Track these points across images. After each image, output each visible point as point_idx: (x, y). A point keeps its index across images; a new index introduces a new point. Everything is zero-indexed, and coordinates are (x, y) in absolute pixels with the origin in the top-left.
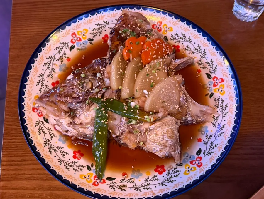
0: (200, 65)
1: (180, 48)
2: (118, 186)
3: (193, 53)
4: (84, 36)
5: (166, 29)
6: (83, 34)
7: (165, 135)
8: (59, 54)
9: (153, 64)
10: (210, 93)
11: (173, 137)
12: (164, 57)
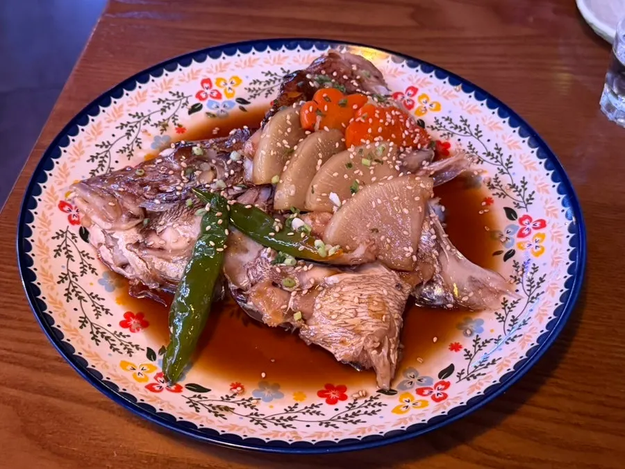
0: (493, 187)
1: (452, 149)
2: (210, 405)
3: (480, 161)
4: (230, 91)
5: (425, 105)
6: (227, 87)
7: (361, 305)
8: (162, 114)
9: (368, 147)
10: (506, 250)
11: (382, 315)
12: (405, 150)
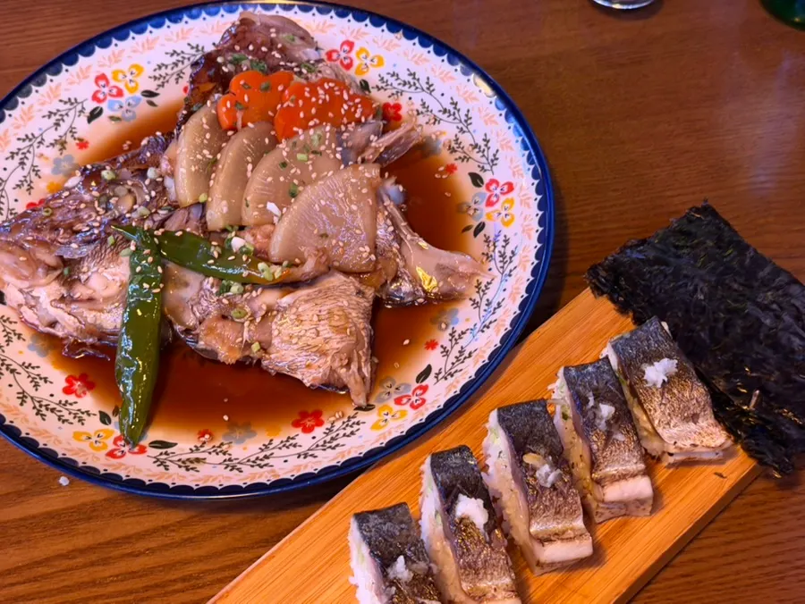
0: (453, 150)
1: (403, 112)
2: (179, 460)
3: (436, 120)
4: (133, 84)
5: (365, 61)
6: (128, 79)
7: (322, 322)
8: (56, 129)
9: (302, 138)
10: (475, 224)
11: (346, 329)
12: (347, 128)
